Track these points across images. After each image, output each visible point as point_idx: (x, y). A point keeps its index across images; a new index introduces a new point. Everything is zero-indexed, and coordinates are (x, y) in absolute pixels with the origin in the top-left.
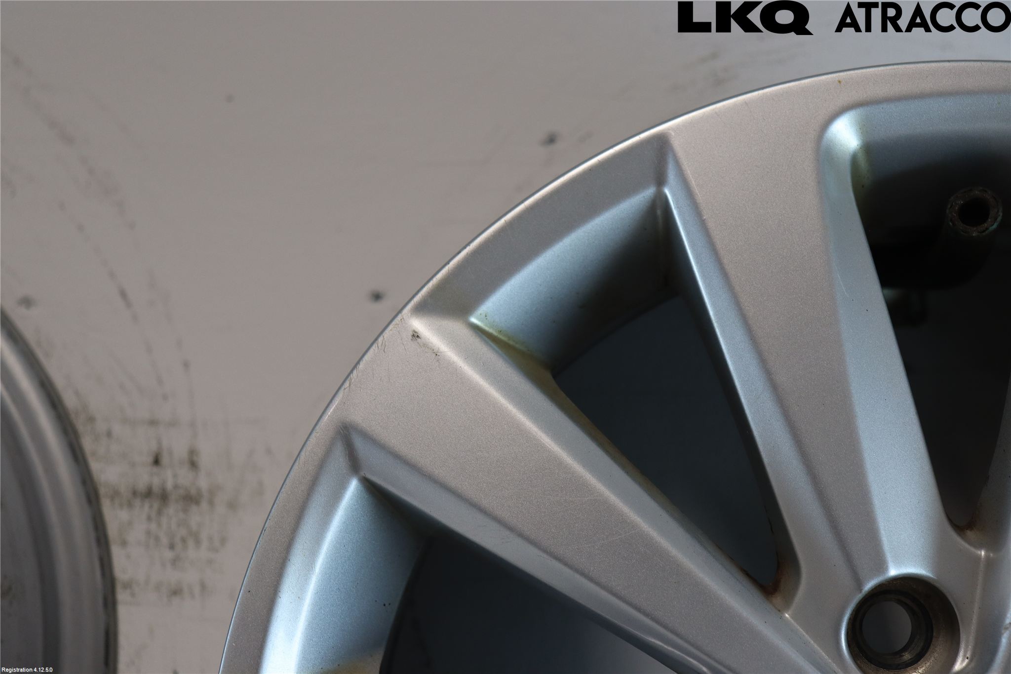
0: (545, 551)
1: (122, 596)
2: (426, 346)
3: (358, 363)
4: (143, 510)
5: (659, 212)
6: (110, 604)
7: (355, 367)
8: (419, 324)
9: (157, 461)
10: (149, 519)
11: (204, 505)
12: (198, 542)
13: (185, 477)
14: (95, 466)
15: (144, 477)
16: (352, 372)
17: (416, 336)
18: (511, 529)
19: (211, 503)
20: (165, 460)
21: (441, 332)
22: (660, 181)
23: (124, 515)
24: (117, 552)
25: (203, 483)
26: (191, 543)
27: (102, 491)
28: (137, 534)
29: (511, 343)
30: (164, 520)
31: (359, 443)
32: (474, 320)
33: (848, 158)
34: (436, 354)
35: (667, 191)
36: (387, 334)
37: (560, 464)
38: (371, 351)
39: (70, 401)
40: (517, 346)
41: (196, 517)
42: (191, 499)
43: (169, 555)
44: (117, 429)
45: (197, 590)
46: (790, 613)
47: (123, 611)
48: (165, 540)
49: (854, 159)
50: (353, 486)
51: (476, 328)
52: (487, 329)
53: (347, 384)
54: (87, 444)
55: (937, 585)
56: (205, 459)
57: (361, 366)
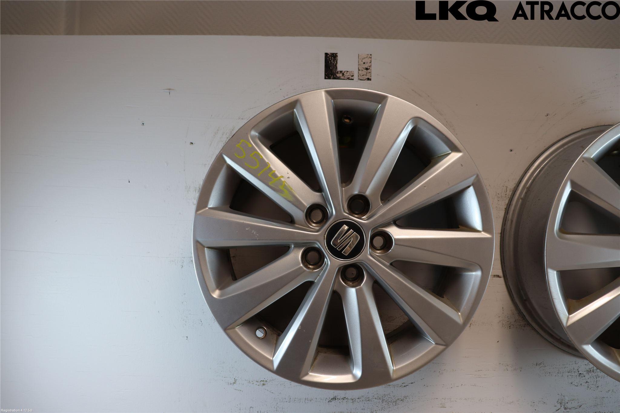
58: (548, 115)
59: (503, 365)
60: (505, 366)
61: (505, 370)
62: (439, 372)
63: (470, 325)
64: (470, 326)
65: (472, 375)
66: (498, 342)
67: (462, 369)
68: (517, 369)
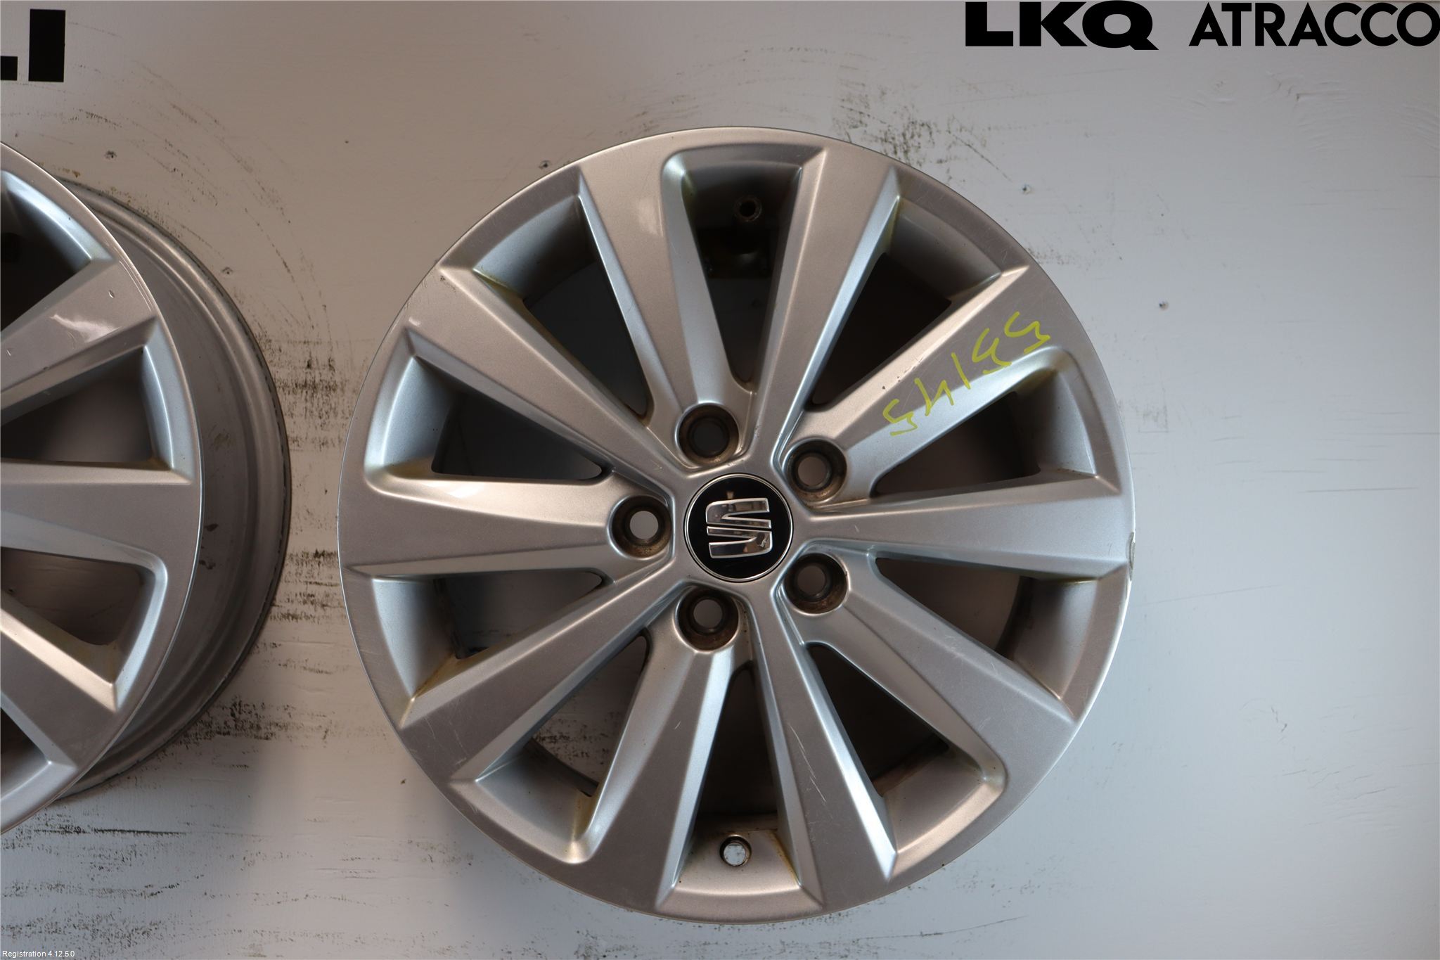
0: (514, 393)
1: (292, 446)
2: (449, 284)
3: (412, 294)
4: (302, 396)
5: (577, 210)
6: (285, 451)
7: (410, 296)
8: (445, 272)
9: (309, 366)
10: (306, 400)
11: (338, 391)
12: (336, 415)
13: (327, 375)
14: (272, 369)
15: (302, 376)
16: (408, 299)
17: (443, 279)
18: (495, 382)
19: (342, 390)
20: (314, 365)
21: (457, 277)
22: (576, 191)
23: (291, 398)
24: (287, 420)
25: (338, 379)
26: (332, 414)
27: (277, 384)
28: (299, 409)
29: (498, 283)
30: (316, 400)
31: (413, 337)
32: (475, 270)
33: (680, 179)
34: (454, 288)
35: (580, 197)
36: (427, 278)
37: (521, 346)
38: (419, 287)
39: (256, 331)
40: (502, 284)
41: (334, 398)
42: (331, 388)
43: (319, 421)
44: (285, 347)
45: (337, 442)
46: (650, 426)
47: (293, 455)
48: (316, 413)
49: (683, 180)
50: (412, 362)
51: (476, 275)
52: (483, 275)
53: (406, 306)
54: (267, 356)
55: (725, 409)
56: (338, 364)
57: (414, 295)
58: (548, 164)
59: (418, 846)
60: (426, 850)
61: (425, 859)
62: (244, 859)
63: (324, 733)
64: (325, 737)
65: (334, 869)
66: (403, 782)
67: (306, 854)
68: (460, 858)
